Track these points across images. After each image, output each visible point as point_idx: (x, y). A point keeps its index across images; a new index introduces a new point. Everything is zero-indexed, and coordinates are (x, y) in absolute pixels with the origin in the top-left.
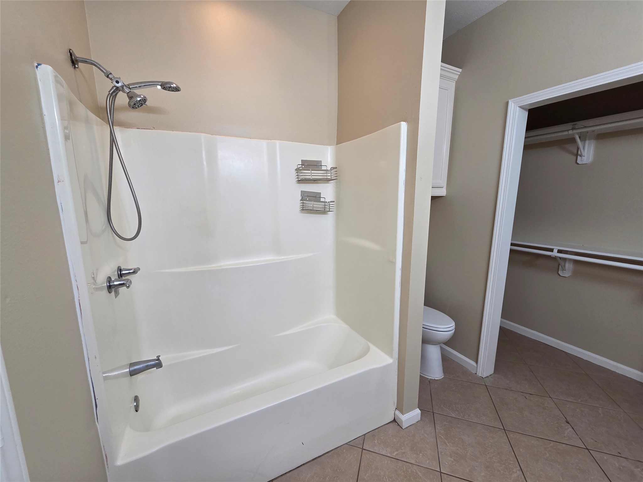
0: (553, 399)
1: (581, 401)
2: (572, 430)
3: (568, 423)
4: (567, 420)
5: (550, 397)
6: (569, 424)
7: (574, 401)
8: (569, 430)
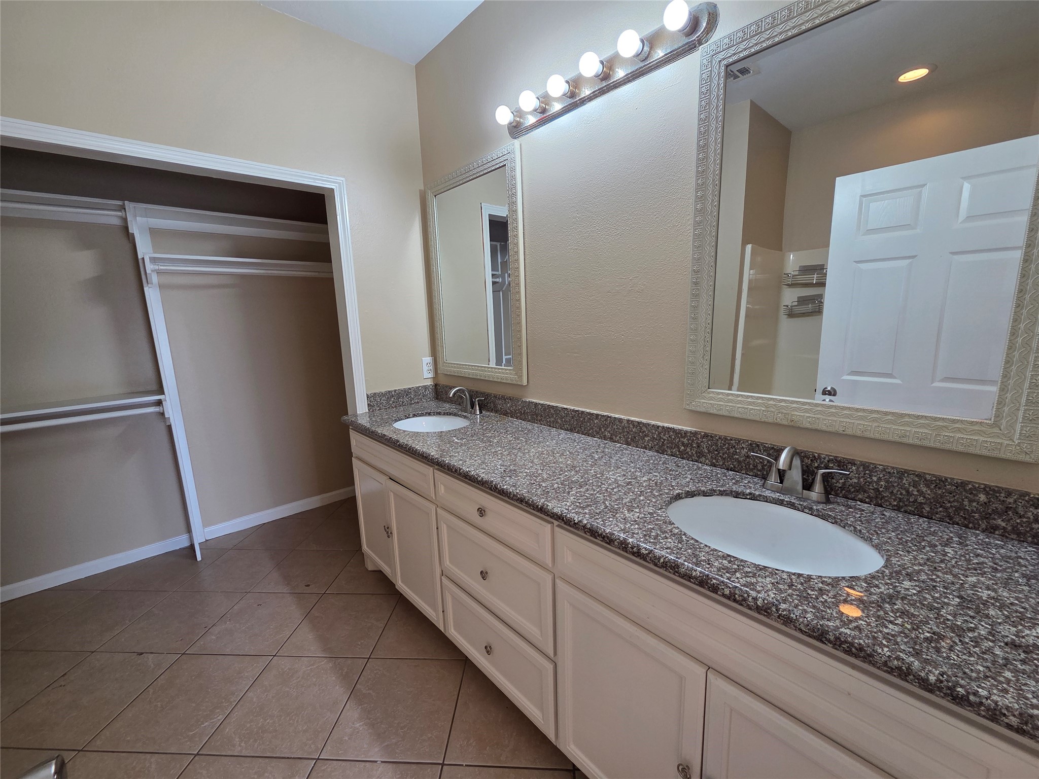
0: (98, 650)
1: (130, 621)
2: (152, 655)
3: (142, 654)
4: (137, 653)
5: (93, 652)
6: (144, 654)
7: (124, 627)
8: (150, 659)
